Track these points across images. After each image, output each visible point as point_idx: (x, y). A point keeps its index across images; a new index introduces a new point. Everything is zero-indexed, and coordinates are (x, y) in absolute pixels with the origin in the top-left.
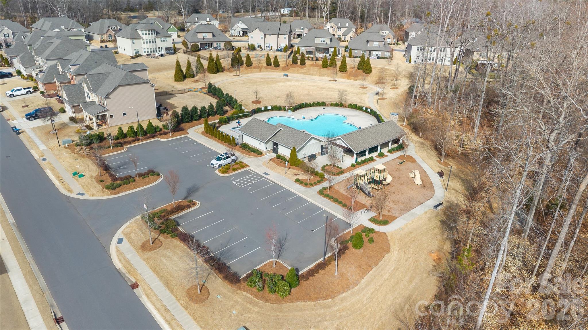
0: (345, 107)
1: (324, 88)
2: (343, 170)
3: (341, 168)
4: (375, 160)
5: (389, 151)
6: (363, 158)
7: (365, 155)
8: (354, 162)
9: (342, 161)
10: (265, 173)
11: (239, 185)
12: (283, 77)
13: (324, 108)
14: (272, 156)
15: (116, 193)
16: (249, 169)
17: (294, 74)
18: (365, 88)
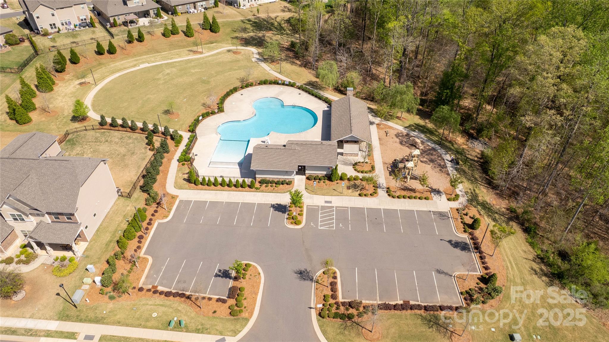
0: (256, 85)
3: (366, 162)
10: (326, 202)
11: (329, 227)
12: (142, 66)
13: (242, 95)
14: (302, 180)
15: (251, 314)
16: (307, 206)
17: (145, 57)
18: (240, 53)
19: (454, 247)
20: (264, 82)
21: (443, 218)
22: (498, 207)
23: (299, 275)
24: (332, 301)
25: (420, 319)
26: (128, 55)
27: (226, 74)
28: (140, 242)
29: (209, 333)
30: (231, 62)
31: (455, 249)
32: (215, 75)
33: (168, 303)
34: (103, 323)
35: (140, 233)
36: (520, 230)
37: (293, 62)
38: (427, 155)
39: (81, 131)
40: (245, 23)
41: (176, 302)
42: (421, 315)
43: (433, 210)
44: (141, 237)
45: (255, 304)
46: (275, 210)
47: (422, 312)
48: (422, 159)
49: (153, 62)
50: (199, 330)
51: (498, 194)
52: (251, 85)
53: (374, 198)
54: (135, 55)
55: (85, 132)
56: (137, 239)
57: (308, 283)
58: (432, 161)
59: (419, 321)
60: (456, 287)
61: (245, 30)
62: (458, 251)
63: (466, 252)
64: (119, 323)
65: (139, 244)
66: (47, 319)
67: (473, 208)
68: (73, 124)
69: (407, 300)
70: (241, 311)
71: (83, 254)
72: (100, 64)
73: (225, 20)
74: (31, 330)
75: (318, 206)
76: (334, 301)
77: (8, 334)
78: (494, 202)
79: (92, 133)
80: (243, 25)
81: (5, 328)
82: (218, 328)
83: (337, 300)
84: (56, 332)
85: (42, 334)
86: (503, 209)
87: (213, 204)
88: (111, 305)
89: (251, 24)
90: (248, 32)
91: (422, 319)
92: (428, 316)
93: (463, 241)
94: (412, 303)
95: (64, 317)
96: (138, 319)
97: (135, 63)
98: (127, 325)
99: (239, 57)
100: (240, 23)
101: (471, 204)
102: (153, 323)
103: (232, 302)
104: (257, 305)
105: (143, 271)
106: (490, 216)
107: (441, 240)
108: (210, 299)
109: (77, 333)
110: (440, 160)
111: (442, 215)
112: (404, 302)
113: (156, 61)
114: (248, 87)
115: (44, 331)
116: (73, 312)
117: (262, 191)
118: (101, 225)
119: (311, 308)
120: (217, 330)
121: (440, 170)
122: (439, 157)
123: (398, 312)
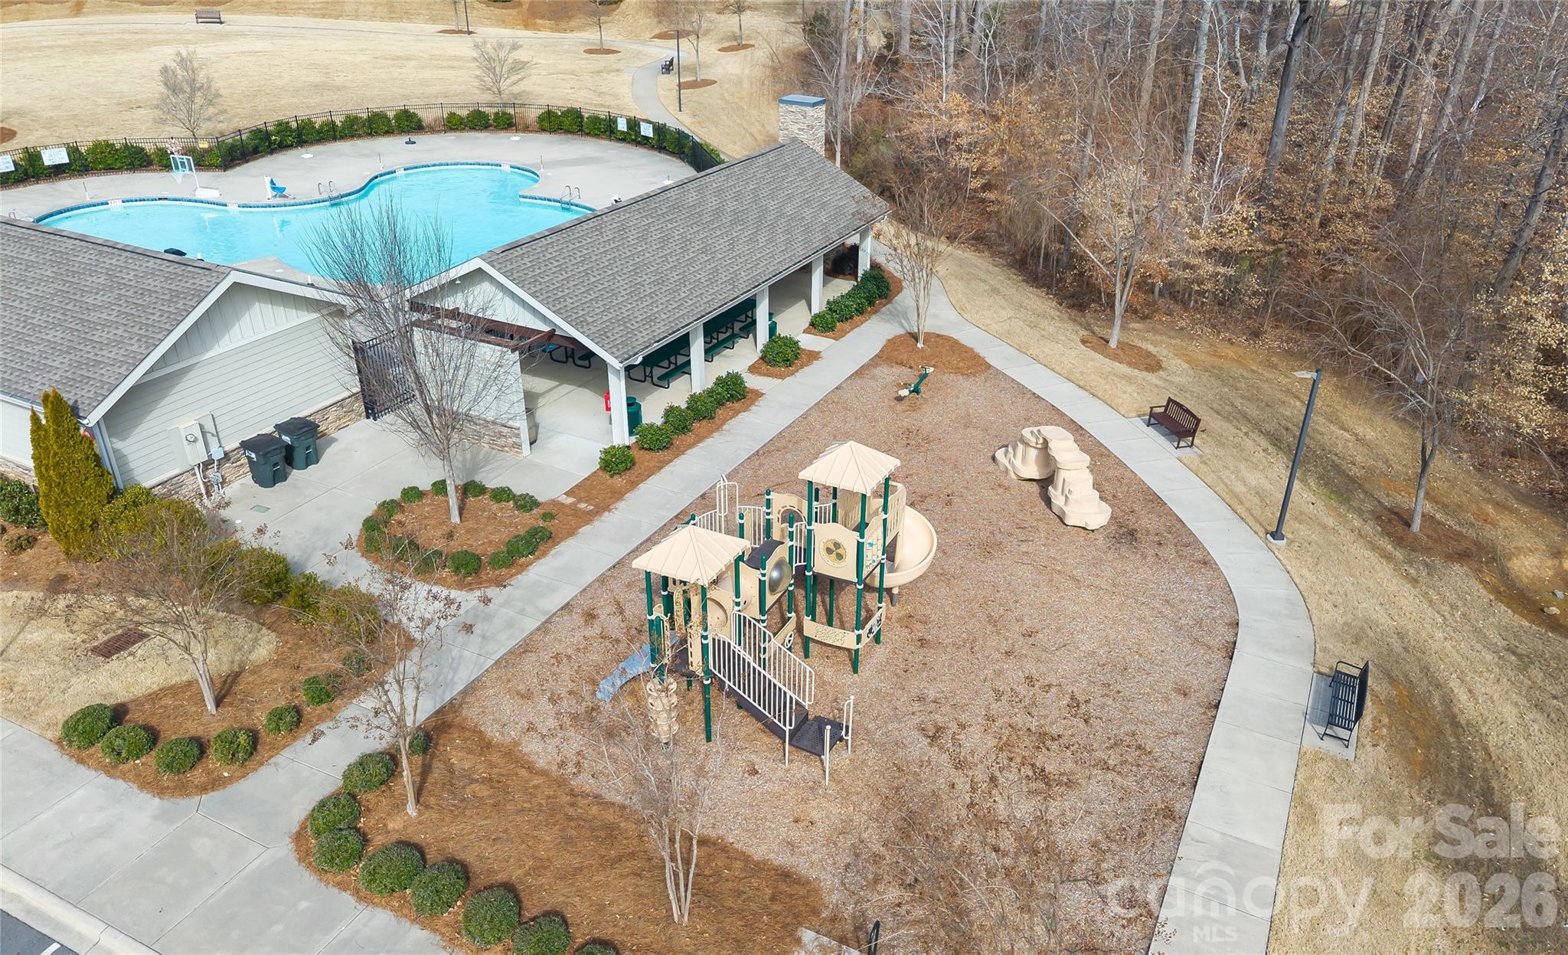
0: (526, 129)
1: (408, 59)
2: (548, 516)
3: (526, 503)
4: (758, 394)
5: (821, 325)
6: (678, 393)
7: (684, 368)
8: (621, 437)
9: (525, 437)
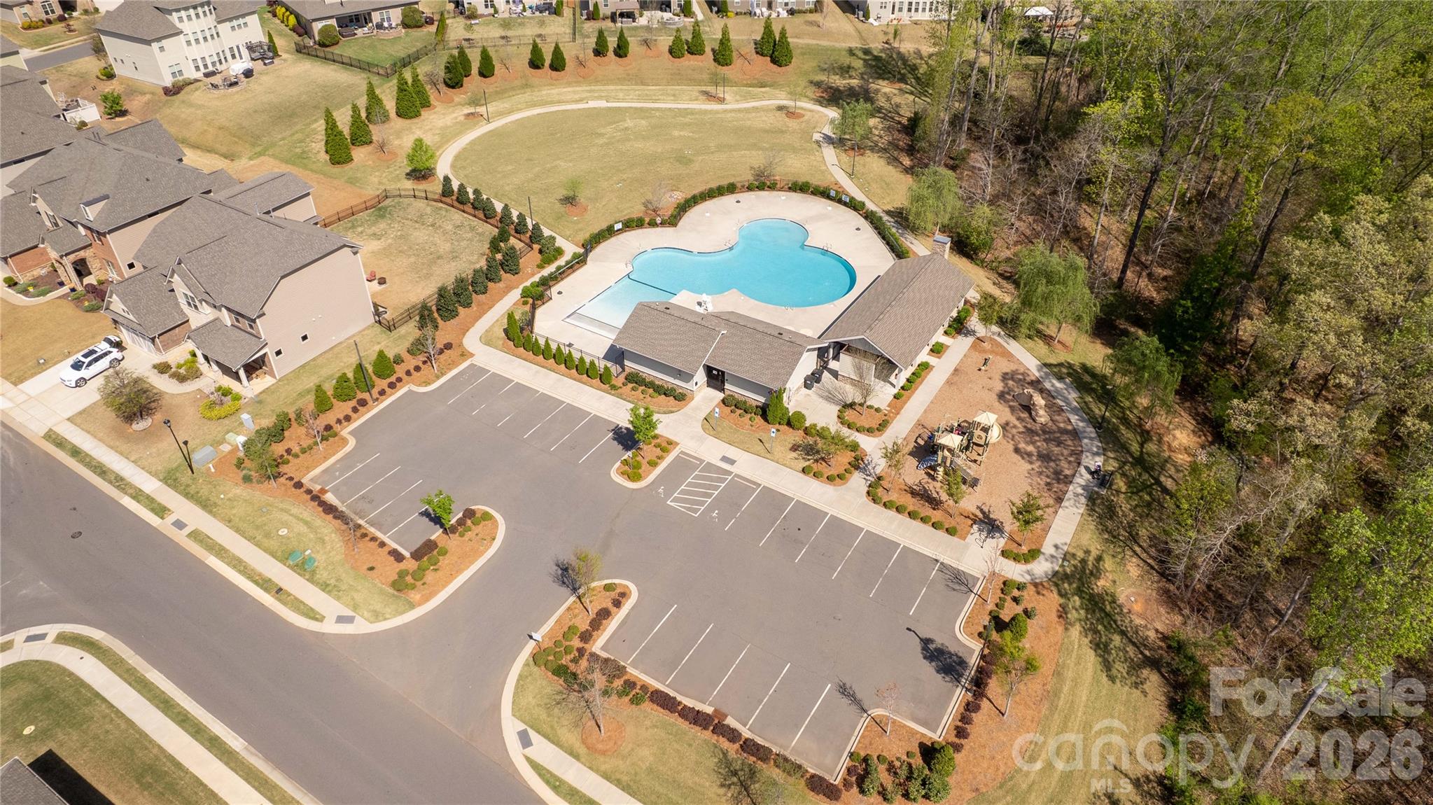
0: (783, 189)
2: (885, 414)
5: (947, 332)
10: (724, 459)
11: (688, 509)
12: (592, 104)
13: (738, 202)
14: (711, 400)
15: (426, 599)
16: (682, 452)
17: (612, 87)
18: (800, 116)
19: (925, 658)
20: (800, 188)
21: (957, 587)
22: (1138, 621)
23: (560, 572)
24: (576, 643)
25: (716, 760)
26: (585, 79)
27: (735, 153)
28: (355, 410)
29: (338, 598)
30: (766, 131)
31: (926, 662)
32: (713, 149)
33: (318, 522)
34: (210, 512)
35: (366, 396)
36: (1163, 698)
37: (896, 159)
38: (1045, 440)
39: (406, 197)
40: (854, 55)
41: (328, 527)
42: (725, 754)
43: (945, 561)
44: (363, 403)
45: (444, 586)
46: (615, 439)
47: (732, 749)
48: (1022, 445)
49: (619, 100)
50: (327, 585)
51: (1167, 591)
52: (772, 187)
53: (832, 487)
54: (597, 81)
55: (412, 199)
56: (353, 403)
57: (565, 591)
58: (1045, 457)
59: (712, 762)
60: (853, 738)
61: (845, 70)
62: (928, 670)
63: (947, 679)
64: (228, 522)
65: (351, 414)
66: (150, 473)
67: (1055, 595)
68: (406, 181)
69: (724, 710)
70: (413, 587)
71: (257, 396)
72: (526, 86)
73: (814, 42)
74: (122, 479)
75: (702, 461)
76: (581, 645)
77: (95, 473)
78: (1137, 608)
79: (420, 204)
80: (847, 60)
81: (99, 462)
82: (356, 596)
83: (586, 646)
84: (148, 497)
85: (131, 491)
86: (1152, 634)
87: (520, 389)
88: (240, 491)
89: (865, 60)
90: (850, 77)
91: (720, 761)
92: (739, 762)
93: (960, 654)
94: (731, 721)
95: (170, 479)
96: (257, 528)
97: (584, 95)
98: (238, 530)
99: (793, 124)
100: (844, 53)
101: (1056, 585)
102: (273, 544)
103: (410, 564)
104: (447, 589)
105: (326, 458)
106: (1096, 632)
107: (908, 629)
108: (383, 544)
109: (169, 510)
110: (1070, 462)
111: (959, 581)
112: (716, 711)
113: (623, 100)
114: (763, 189)
115: (136, 488)
116: (185, 477)
117: (620, 396)
118: (314, 360)
119: (531, 637)
120: (353, 599)
121: (1048, 484)
122: (1072, 453)
123: (683, 725)
